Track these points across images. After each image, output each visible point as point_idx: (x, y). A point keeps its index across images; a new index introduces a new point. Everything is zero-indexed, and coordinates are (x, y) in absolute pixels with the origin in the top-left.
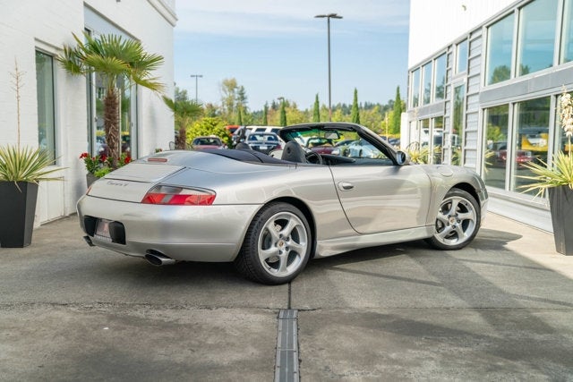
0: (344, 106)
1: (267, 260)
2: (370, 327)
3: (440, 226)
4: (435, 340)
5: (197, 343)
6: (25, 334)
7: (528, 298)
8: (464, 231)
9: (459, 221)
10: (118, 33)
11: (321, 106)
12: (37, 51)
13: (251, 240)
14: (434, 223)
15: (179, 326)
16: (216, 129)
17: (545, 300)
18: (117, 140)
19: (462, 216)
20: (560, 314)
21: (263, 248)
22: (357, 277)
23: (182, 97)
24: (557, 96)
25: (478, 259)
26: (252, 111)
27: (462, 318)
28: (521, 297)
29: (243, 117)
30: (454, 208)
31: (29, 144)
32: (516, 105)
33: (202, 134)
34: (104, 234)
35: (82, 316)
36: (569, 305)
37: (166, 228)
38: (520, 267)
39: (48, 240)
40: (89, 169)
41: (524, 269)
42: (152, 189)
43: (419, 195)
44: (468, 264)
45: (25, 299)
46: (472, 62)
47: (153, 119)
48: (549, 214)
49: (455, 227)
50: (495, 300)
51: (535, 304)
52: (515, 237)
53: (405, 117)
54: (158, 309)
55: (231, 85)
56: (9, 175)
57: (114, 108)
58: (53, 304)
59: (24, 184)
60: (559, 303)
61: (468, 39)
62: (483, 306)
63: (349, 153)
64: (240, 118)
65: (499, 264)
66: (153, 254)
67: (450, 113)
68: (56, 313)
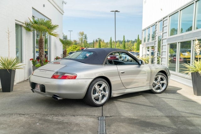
0: (120, 41)
1: (94, 98)
2: (131, 123)
3: (154, 85)
4: (154, 129)
5: (70, 130)
6: (9, 126)
7: (186, 112)
8: (162, 87)
9: (161, 84)
10: (43, 18)
11: (112, 41)
12: (16, 24)
13: (89, 91)
14: (152, 84)
15: (64, 123)
16: (77, 49)
17: (191, 113)
18: (43, 54)
19: (162, 82)
20: (197, 119)
21: (93, 94)
22: (125, 104)
23: (65, 38)
24: (193, 41)
25: (167, 97)
26: (89, 43)
27: (163, 120)
28: (183, 112)
29: (86, 44)
30: (159, 79)
31: (13, 56)
32: (179, 43)
33: (72, 51)
34: (38, 89)
35: (29, 119)
36: (200, 115)
37: (60, 87)
38: (182, 100)
39: (19, 89)
40: (33, 64)
41: (183, 101)
42: (54, 74)
43: (147, 75)
44: (164, 99)
45: (10, 112)
46: (164, 28)
47: (55, 46)
48: (191, 81)
49: (159, 85)
50: (174, 113)
51: (188, 115)
52: (180, 89)
53: (141, 46)
54: (56, 116)
55: (82, 34)
56: (5, 67)
57: (42, 43)
58: (19, 114)
59: (10, 70)
60: (196, 114)
61: (163, 20)
62: (170, 116)
63: (122, 57)
64: (85, 45)
65: (175, 99)
66: (55, 96)
67: (157, 45)
68: (20, 118)
